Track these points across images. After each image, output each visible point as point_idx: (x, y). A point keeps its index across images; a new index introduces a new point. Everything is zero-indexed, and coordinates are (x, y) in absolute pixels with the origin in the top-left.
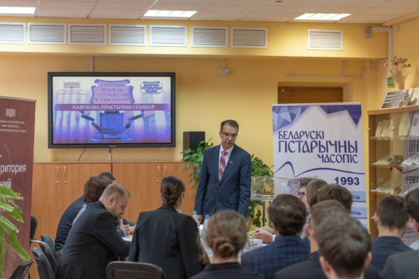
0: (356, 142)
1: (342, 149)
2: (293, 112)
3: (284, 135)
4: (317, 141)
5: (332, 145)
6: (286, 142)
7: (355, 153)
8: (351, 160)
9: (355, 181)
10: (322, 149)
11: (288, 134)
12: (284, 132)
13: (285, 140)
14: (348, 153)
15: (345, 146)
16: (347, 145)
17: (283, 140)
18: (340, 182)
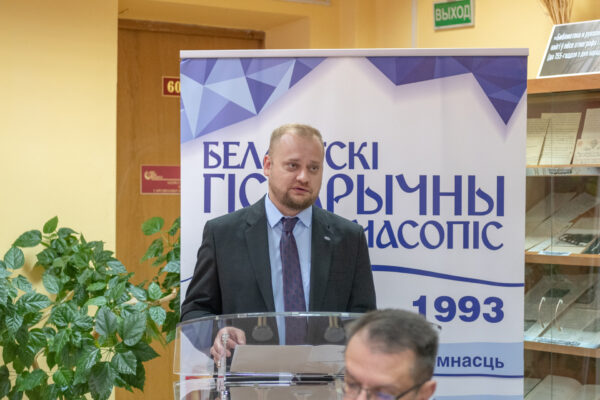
0: (501, 180)
1: (448, 203)
2: (265, 76)
3: (227, 154)
4: (353, 175)
5: (406, 188)
6: (232, 178)
7: (493, 216)
8: (477, 238)
9: (486, 309)
10: (370, 204)
11: (240, 151)
12: (226, 145)
13: (226, 172)
14: (465, 216)
15: (457, 194)
16: (466, 191)
17: (220, 170)
18: (431, 313)
